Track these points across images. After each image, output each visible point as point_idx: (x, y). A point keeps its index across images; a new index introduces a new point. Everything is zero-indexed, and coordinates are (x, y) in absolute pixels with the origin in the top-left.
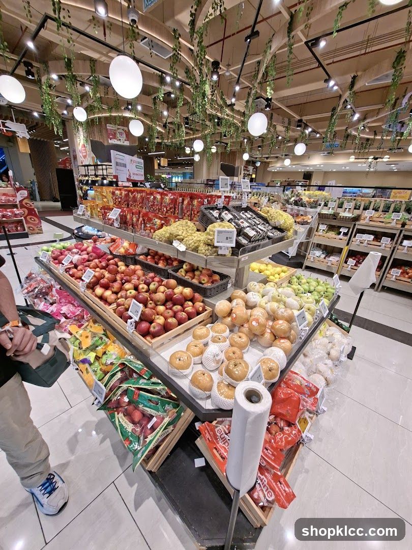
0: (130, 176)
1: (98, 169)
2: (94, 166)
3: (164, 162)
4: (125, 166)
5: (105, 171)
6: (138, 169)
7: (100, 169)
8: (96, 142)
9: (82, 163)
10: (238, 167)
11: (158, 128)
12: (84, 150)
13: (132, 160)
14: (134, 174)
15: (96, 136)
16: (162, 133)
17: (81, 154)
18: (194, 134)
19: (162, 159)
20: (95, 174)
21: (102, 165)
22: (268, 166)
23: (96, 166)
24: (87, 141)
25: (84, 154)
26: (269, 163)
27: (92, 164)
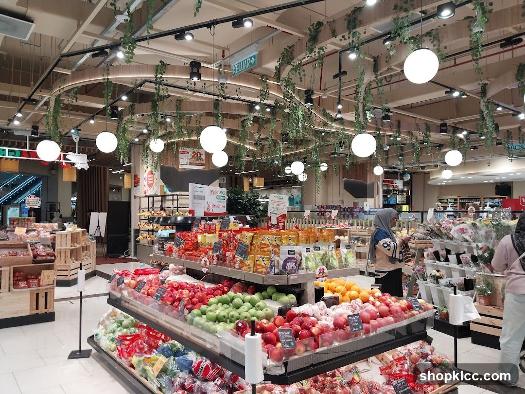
0: (208, 209)
1: (166, 200)
2: (162, 196)
3: (258, 182)
4: (204, 198)
5: (175, 202)
6: (220, 200)
7: (169, 200)
8: (168, 168)
9: (145, 193)
10: (373, 184)
11: (246, 146)
12: (150, 177)
13: (212, 191)
14: (213, 206)
15: (169, 162)
16: (253, 151)
17: (145, 183)
18: (297, 149)
19: (255, 179)
20: (162, 206)
21: (173, 195)
22: (429, 179)
23: (164, 197)
24: (156, 167)
25: (151, 182)
26: (429, 174)
27: (159, 194)
